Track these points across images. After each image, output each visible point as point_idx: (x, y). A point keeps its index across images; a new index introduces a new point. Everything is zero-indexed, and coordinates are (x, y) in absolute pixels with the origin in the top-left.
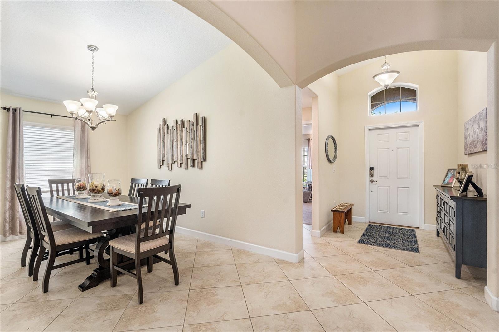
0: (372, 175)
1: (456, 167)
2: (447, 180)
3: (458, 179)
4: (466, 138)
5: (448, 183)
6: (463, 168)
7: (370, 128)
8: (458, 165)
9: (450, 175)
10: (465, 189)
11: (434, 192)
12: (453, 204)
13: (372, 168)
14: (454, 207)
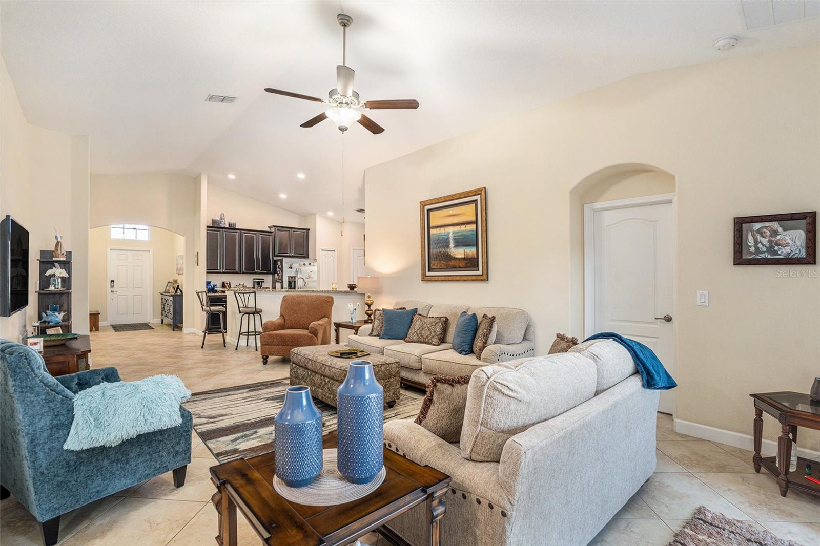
0: (112, 287)
1: (172, 281)
2: (167, 288)
3: (173, 287)
4: (177, 265)
5: (168, 290)
6: (176, 281)
7: (112, 248)
8: (174, 280)
9: (169, 286)
10: (176, 292)
11: (160, 297)
12: (171, 298)
13: (112, 281)
14: (172, 300)
